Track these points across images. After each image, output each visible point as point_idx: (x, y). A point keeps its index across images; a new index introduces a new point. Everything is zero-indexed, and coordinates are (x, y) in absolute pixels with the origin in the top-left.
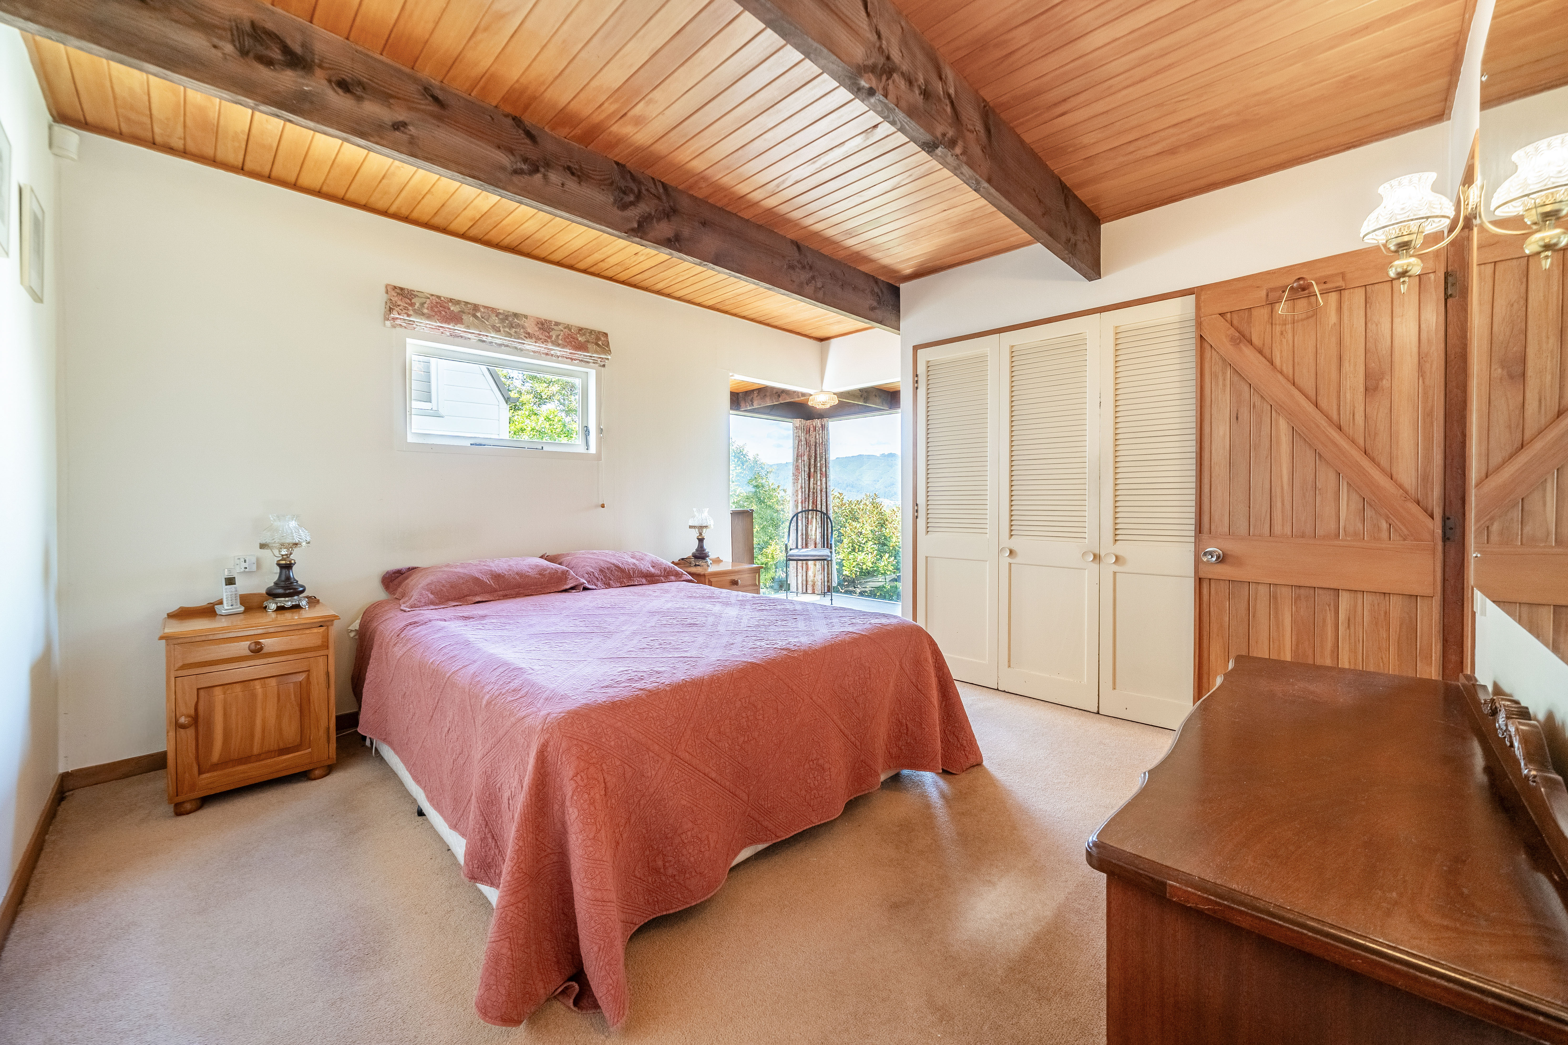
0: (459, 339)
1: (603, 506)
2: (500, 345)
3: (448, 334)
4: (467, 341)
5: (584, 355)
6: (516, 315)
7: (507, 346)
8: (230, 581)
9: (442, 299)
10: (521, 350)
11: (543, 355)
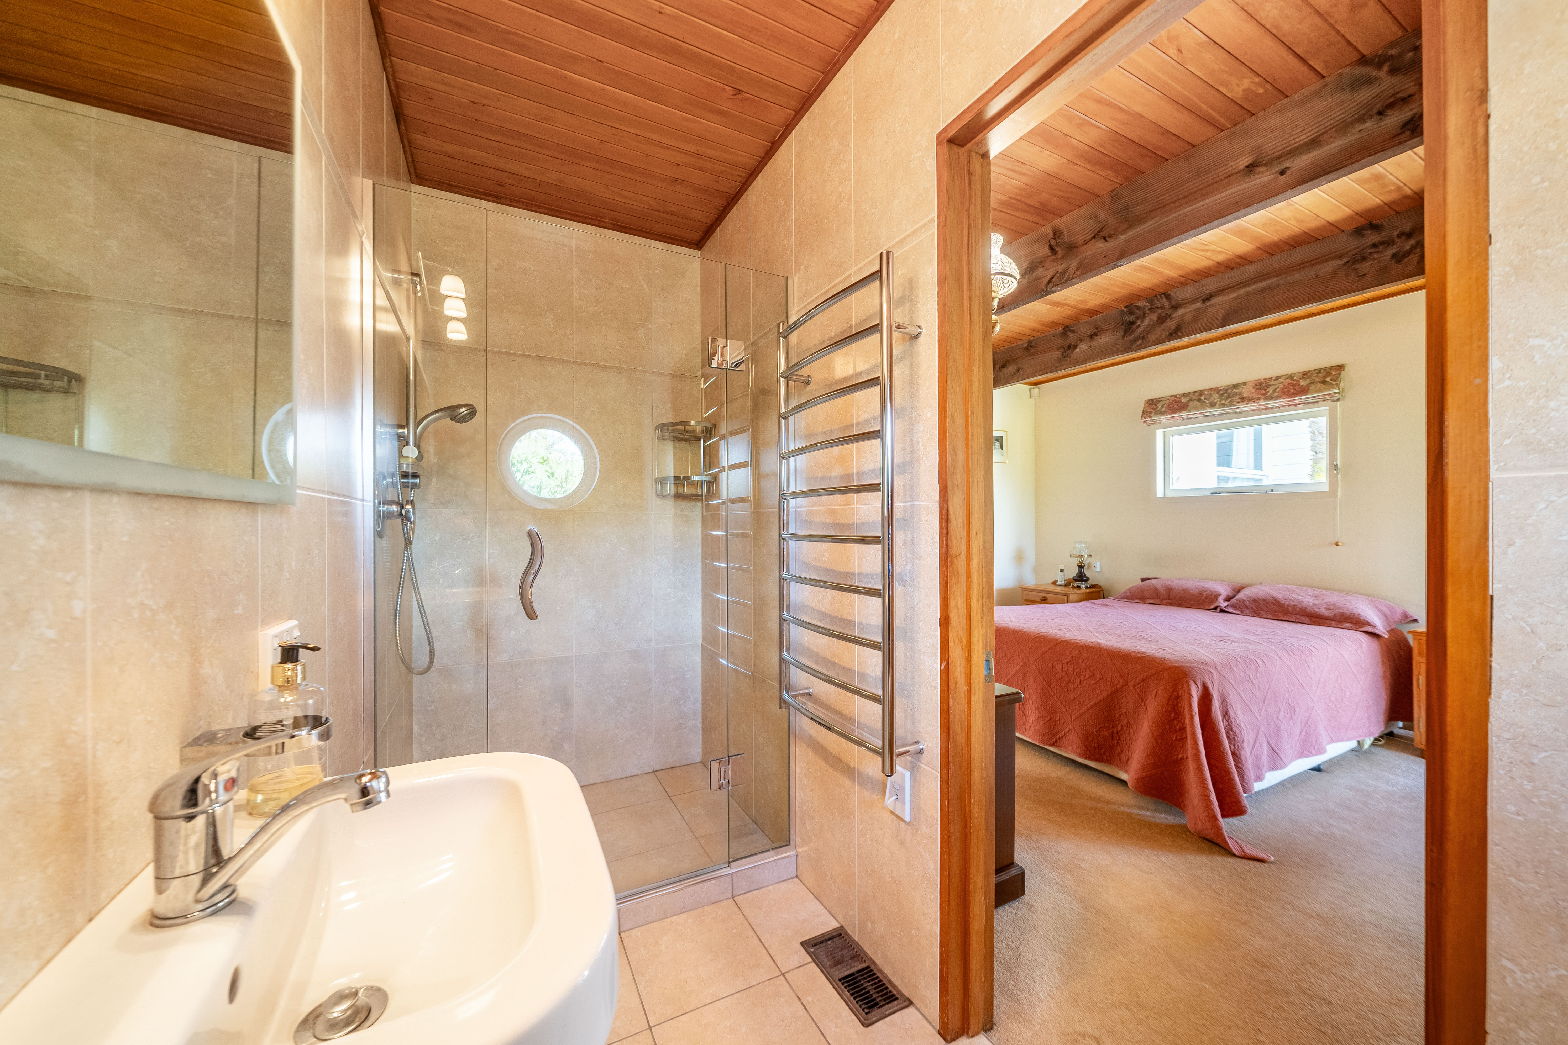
0: (1190, 420)
1: (1337, 544)
2: (1222, 414)
3: (1181, 419)
4: (1196, 419)
5: (1305, 398)
6: (1235, 386)
7: (1228, 413)
8: (1062, 571)
9: (1178, 396)
10: (1240, 413)
11: (1262, 411)
